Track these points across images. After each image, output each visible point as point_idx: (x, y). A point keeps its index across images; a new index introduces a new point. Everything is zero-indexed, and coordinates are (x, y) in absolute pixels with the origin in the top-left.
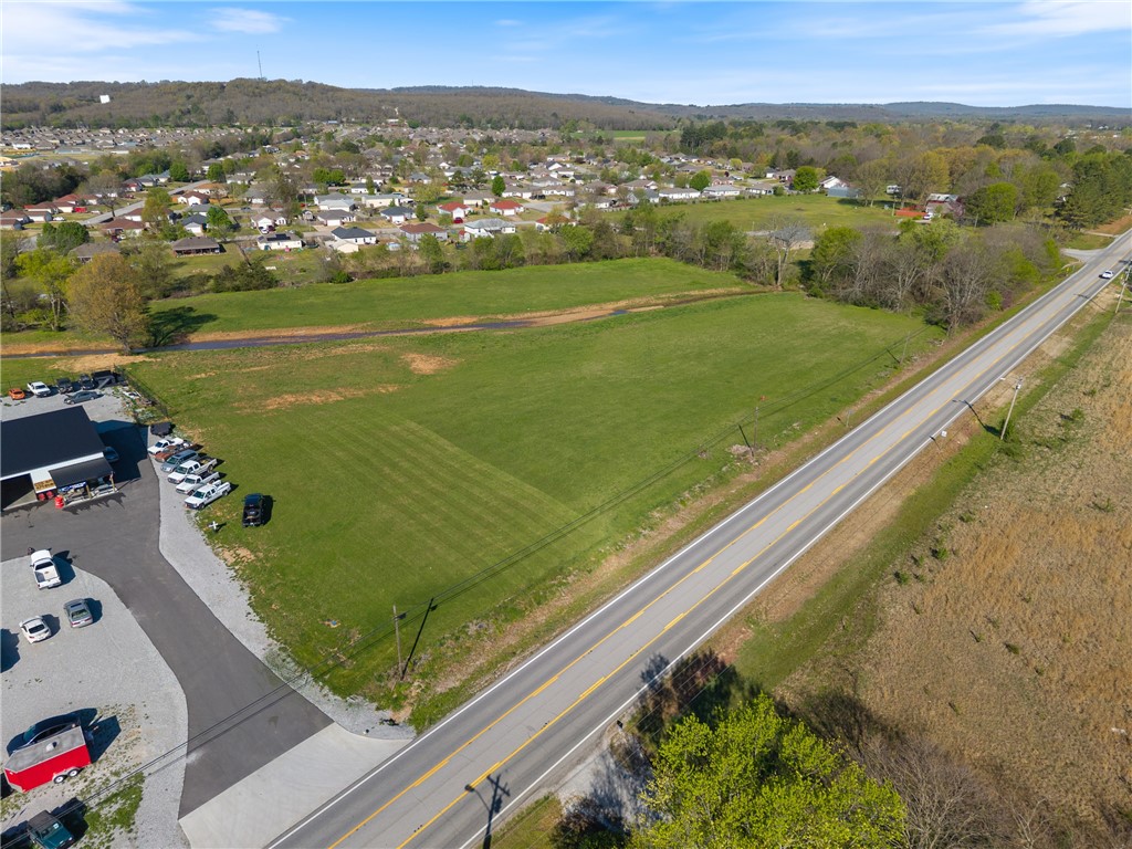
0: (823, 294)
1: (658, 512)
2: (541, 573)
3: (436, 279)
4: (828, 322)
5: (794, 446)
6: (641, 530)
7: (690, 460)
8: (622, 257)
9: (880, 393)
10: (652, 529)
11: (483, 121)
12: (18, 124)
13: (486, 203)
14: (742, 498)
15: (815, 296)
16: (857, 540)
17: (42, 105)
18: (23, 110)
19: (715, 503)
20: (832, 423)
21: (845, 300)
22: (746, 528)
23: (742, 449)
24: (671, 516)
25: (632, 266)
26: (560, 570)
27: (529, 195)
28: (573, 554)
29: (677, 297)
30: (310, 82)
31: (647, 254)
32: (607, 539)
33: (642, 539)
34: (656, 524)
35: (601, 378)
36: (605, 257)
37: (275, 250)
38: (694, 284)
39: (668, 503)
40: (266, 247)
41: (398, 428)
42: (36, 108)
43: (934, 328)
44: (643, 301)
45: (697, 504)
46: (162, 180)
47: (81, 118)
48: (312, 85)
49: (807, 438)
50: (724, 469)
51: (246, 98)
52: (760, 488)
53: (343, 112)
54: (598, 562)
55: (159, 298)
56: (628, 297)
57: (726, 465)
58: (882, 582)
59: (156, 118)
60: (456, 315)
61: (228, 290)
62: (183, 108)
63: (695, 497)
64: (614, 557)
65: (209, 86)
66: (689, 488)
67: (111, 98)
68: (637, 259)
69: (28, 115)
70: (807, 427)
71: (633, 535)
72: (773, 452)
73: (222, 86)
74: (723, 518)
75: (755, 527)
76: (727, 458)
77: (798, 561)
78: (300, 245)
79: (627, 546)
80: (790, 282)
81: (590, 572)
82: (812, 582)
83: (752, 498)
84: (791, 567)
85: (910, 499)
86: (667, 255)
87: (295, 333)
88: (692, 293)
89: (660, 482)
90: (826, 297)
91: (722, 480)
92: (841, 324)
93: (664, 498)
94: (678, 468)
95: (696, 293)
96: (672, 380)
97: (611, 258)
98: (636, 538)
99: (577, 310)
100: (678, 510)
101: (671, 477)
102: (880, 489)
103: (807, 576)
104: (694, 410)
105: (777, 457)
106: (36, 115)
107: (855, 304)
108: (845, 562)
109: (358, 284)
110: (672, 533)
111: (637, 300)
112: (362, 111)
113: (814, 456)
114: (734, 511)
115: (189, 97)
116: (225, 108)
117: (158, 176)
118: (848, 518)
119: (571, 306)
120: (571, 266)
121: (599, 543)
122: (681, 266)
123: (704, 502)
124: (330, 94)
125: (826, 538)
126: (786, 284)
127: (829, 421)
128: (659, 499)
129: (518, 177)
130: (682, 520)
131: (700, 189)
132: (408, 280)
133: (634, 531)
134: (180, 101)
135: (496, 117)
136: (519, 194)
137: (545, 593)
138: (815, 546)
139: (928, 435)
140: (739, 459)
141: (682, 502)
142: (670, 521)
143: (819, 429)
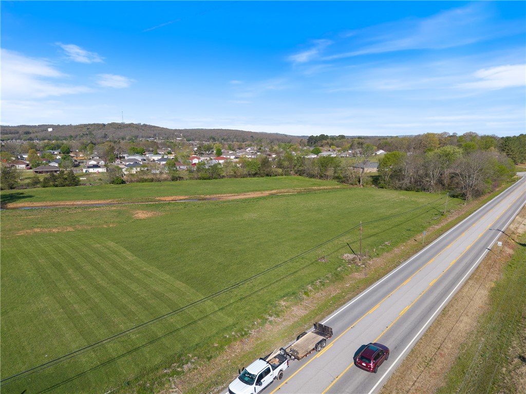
0: (387, 187)
1: (284, 301)
2: (158, 360)
3: (173, 183)
4: (393, 197)
5: (388, 256)
6: (268, 317)
7: (312, 263)
8: (276, 176)
9: (437, 227)
10: (278, 316)
11: (220, 139)
12: (7, 139)
13: (211, 159)
14: (357, 290)
15: (382, 188)
16: (465, 324)
17: (20, 132)
18: (11, 133)
19: (334, 294)
20: (411, 242)
21: (400, 188)
22: (362, 314)
23: (351, 256)
24: (296, 304)
25: (281, 179)
26: (180, 359)
27: (234, 157)
28: (197, 340)
29: (305, 189)
30: (144, 124)
31: (290, 174)
32: (234, 325)
33: (267, 325)
34: (282, 311)
35: (255, 219)
36: (267, 175)
37: (91, 173)
38: (314, 184)
39: (293, 294)
40: (86, 171)
41: (99, 245)
42: (18, 133)
43: (455, 199)
44: (286, 191)
45: (318, 295)
46: (56, 153)
47: (37, 137)
48: (145, 125)
49: (396, 250)
50: (339, 269)
51: (114, 129)
52: (369, 282)
53: (157, 135)
54: (221, 348)
55: (9, 189)
56: (278, 189)
57: (340, 266)
58: (511, 367)
59: (71, 137)
60: (176, 196)
61: (51, 186)
62: (84, 133)
63: (317, 289)
64: (238, 343)
65: (98, 125)
66: (312, 283)
67: (53, 130)
68: (284, 176)
69: (13, 135)
70: (395, 244)
71: (259, 321)
72: (374, 259)
73: (104, 125)
74: (341, 305)
75: (371, 312)
76: (340, 262)
77: (418, 344)
78: (106, 171)
79: (253, 332)
80: (367, 184)
81: (209, 359)
82: (438, 366)
83: (364, 289)
84: (413, 351)
85: (492, 289)
86: (300, 175)
87: (75, 203)
88: (313, 188)
89: (289, 278)
90: (389, 188)
91: (338, 277)
92: (401, 198)
93: (290, 290)
94: (303, 268)
95: (316, 188)
96: (300, 220)
97: (270, 176)
98: (263, 324)
99: (248, 193)
100: (302, 300)
101: (297, 274)
102: (466, 283)
103: (431, 360)
104: (315, 235)
105: (377, 262)
106: (16, 135)
107: (406, 190)
108: (462, 346)
109: (128, 185)
110: (296, 319)
111: (283, 190)
112: (166, 134)
113: (405, 260)
114: (350, 299)
115: (88, 129)
116: (103, 133)
117: (54, 151)
118: (450, 304)
119: (245, 192)
120: (249, 179)
121: (225, 329)
122: (307, 179)
123: (324, 294)
124: (152, 128)
125: (438, 322)
126: (365, 184)
127: (409, 241)
128: (286, 291)
129: (230, 152)
130: (306, 308)
131: (317, 154)
132: (157, 183)
133: (261, 318)
134: (83, 130)
135: (225, 137)
136: (229, 157)
137: (153, 384)
138: (429, 329)
139: (484, 247)
140: (349, 263)
141: (306, 293)
142: (295, 309)
143: (404, 246)
